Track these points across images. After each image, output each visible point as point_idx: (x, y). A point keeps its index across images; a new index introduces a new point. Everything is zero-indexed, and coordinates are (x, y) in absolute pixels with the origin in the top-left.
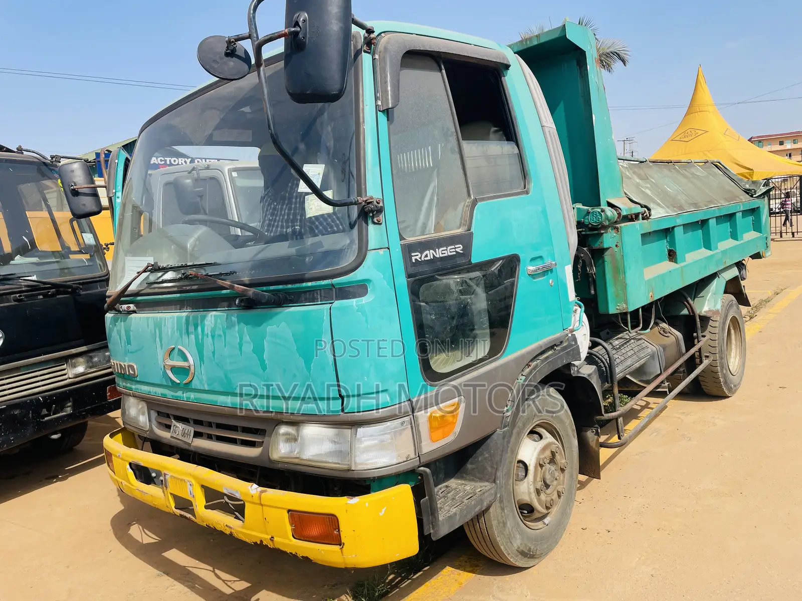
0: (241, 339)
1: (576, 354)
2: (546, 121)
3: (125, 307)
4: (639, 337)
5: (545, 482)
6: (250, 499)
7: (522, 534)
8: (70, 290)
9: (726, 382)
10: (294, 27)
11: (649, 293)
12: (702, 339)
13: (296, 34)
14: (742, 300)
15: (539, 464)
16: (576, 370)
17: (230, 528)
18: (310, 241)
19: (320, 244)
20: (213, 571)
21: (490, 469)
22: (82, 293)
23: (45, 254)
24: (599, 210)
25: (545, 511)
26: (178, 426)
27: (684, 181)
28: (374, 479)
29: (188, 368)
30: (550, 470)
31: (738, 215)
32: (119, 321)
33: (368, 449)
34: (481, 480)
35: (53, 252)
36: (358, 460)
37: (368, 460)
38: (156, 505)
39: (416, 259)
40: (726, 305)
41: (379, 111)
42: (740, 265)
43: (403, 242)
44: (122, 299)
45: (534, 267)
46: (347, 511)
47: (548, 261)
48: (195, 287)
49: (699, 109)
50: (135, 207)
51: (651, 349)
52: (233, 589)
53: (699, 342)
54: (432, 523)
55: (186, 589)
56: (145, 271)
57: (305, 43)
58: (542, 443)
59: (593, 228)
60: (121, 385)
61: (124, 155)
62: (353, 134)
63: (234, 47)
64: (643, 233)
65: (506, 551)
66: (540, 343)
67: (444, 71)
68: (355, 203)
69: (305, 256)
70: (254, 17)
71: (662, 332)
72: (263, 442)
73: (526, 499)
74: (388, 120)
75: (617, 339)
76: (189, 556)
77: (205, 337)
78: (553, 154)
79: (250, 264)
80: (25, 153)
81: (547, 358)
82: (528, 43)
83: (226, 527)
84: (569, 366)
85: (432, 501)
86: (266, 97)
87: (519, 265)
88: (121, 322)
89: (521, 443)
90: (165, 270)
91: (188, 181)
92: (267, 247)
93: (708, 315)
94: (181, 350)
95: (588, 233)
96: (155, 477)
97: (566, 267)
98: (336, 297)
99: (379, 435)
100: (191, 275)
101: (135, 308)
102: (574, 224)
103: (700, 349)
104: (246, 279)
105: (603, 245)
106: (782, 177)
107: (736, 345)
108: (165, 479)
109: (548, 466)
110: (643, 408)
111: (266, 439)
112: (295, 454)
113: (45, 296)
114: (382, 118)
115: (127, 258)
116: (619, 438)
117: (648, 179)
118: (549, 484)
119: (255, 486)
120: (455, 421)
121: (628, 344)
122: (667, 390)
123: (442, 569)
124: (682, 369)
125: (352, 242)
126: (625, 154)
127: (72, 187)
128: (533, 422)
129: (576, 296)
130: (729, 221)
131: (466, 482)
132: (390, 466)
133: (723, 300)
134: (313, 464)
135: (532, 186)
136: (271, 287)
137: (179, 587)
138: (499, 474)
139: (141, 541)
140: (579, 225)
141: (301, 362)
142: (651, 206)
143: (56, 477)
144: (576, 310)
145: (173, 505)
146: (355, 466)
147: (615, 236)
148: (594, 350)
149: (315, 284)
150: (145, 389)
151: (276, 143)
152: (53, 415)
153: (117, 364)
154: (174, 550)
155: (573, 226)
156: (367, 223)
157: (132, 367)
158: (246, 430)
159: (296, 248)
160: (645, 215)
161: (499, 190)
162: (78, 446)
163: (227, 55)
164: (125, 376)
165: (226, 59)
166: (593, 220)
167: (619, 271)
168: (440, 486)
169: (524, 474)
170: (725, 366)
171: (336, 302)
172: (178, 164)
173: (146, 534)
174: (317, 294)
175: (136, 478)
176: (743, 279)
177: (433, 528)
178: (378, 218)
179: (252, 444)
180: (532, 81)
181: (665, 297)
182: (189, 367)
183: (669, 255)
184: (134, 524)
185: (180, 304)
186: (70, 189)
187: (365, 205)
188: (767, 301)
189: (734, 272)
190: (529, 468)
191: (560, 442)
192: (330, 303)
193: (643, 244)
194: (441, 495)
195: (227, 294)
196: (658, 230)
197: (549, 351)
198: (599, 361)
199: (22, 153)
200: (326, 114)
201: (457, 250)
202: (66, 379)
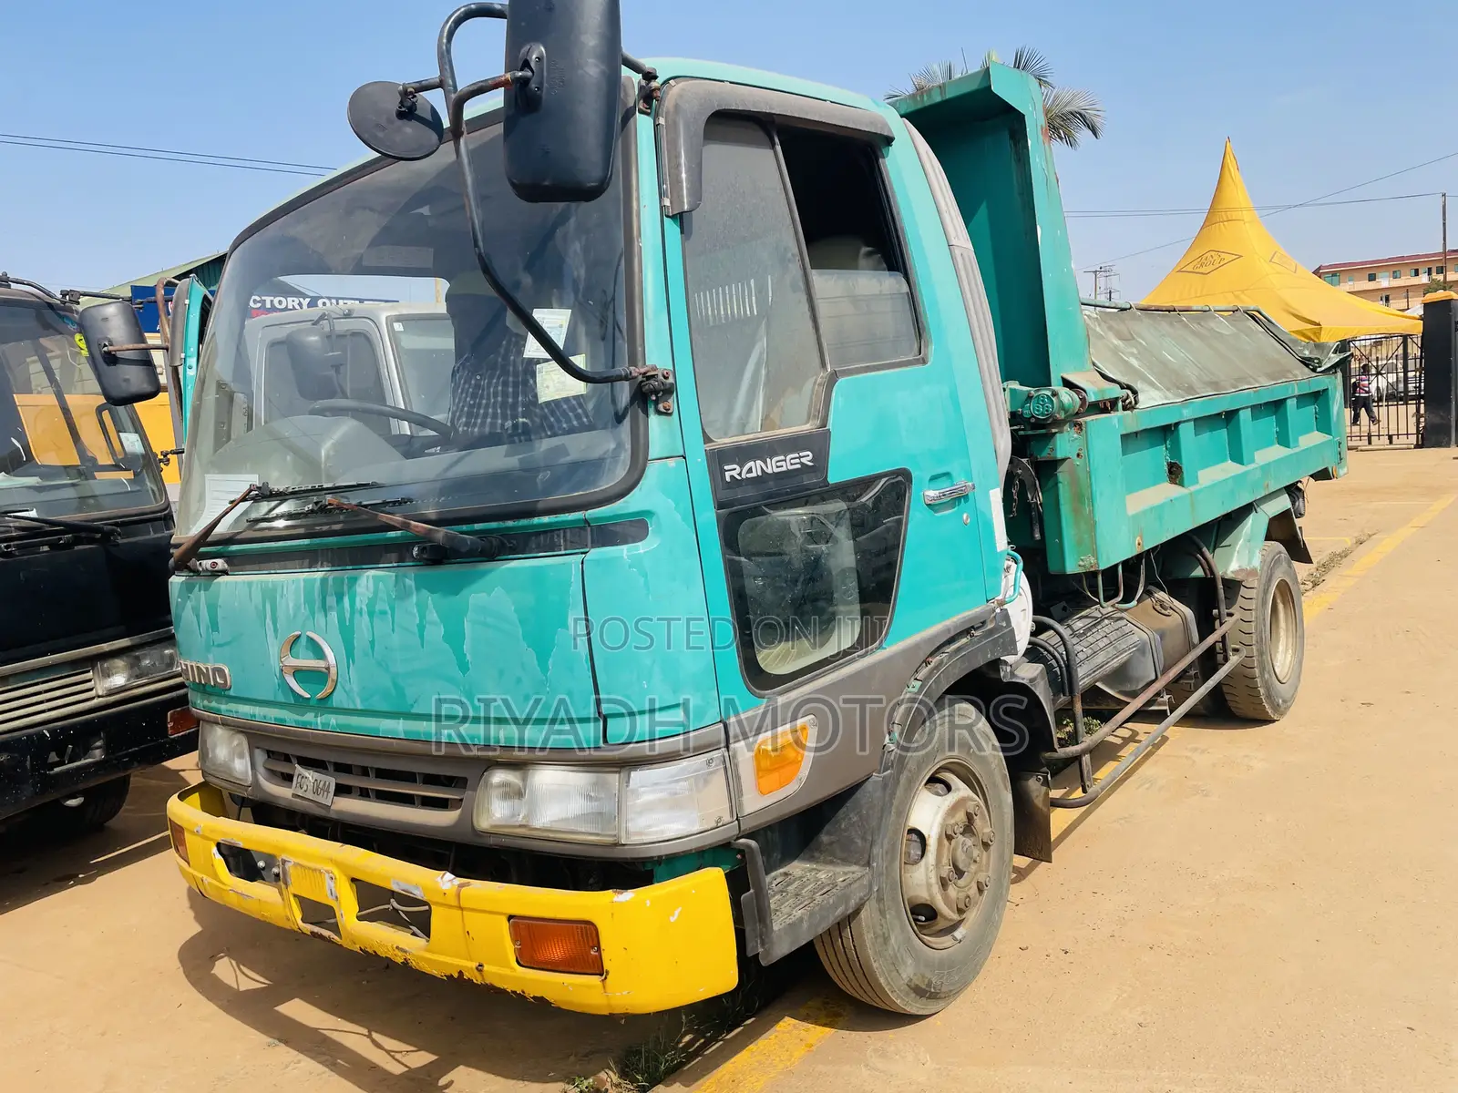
0: (422, 617)
1: (1010, 645)
2: (957, 236)
3: (207, 563)
4: (1119, 615)
5: (955, 866)
6: (440, 899)
7: (917, 957)
8: (99, 536)
9: (1269, 696)
10: (522, 70)
11: (1135, 538)
12: (1227, 618)
13: (524, 82)
14: (1298, 551)
15: (946, 834)
16: (1008, 670)
17: (405, 952)
18: (544, 445)
19: (562, 450)
20: (369, 1036)
21: (859, 841)
22: (120, 541)
23: (49, 472)
24: (1049, 394)
25: (956, 917)
26: (307, 775)
27: (1196, 343)
28: (659, 861)
29: (324, 670)
30: (964, 844)
31: (1289, 402)
32: (197, 588)
33: (649, 807)
34: (845, 861)
35: (66, 467)
36: (632, 827)
37: (650, 826)
38: (267, 917)
39: (732, 477)
40: (1269, 559)
41: (667, 216)
42: (1294, 491)
43: (709, 446)
44: (202, 549)
45: (937, 492)
46: (612, 914)
47: (960, 480)
48: (337, 527)
49: (1227, 217)
50: (221, 386)
51: (1139, 636)
52: (406, 1066)
53: (1221, 624)
54: (761, 937)
55: (321, 1068)
56: (244, 499)
57: (540, 98)
58: (951, 798)
59: (1039, 424)
60: (199, 704)
61: (199, 290)
62: (621, 255)
63: (413, 102)
64: (1124, 432)
65: (889, 987)
66: (948, 622)
67: (779, 148)
68: (627, 378)
69: (537, 470)
70: (448, 51)
71: (1158, 608)
72: (461, 800)
73: (923, 895)
74: (682, 232)
75: (1080, 618)
76: (325, 1011)
77: (357, 616)
78: (969, 296)
79: (438, 485)
80: (13, 286)
81: (959, 649)
82: (925, 98)
83: (397, 951)
84: (996, 664)
85: (761, 897)
86: (470, 189)
87: (910, 488)
88: (200, 591)
89: (914, 797)
90: (282, 496)
91: (313, 338)
92: (466, 455)
93: (1239, 578)
94: (312, 639)
95: (1030, 432)
96: (264, 869)
97: (992, 492)
98: (592, 543)
99: (670, 783)
100: (330, 504)
101: (226, 566)
102: (1005, 418)
103: (1224, 637)
104: (431, 512)
105: (1056, 453)
106: (1374, 337)
107: (1287, 630)
108: (284, 870)
109: (961, 838)
110: (1126, 741)
111: (467, 794)
112: (520, 819)
113: (54, 546)
114: (672, 229)
115: (208, 477)
116: (1084, 791)
117: (1134, 339)
118: (964, 869)
119: (449, 876)
120: (800, 759)
121: (1099, 627)
122: (1166, 708)
123: (778, 1022)
124: (1192, 672)
125: (620, 445)
126: (1098, 296)
127: (105, 349)
128: (936, 761)
129: (1009, 543)
130: (1275, 413)
131: (820, 867)
132: (687, 836)
133: (1264, 552)
134: (551, 835)
135: (932, 351)
136: (476, 525)
137: (308, 1064)
138: (875, 851)
139: (236, 987)
140: (1014, 418)
141: (531, 657)
142: (1138, 386)
143: (73, 877)
144: (1009, 567)
145: (298, 915)
146: (627, 838)
147: (1076, 439)
148: (1042, 637)
149: (556, 520)
150: (245, 709)
151: (487, 270)
152: (68, 763)
153: (192, 667)
154: (297, 1000)
155: (1004, 423)
156: (646, 414)
157: (221, 672)
158: (431, 780)
159: (521, 456)
160: (1128, 401)
161: (874, 357)
162: (110, 821)
163: (401, 115)
164: (208, 689)
165: (399, 123)
166: (1038, 411)
167: (1083, 498)
168: (773, 874)
169: (920, 853)
170: (1267, 666)
171: (592, 550)
172: (286, 309)
173: (243, 973)
174: (559, 536)
175: (230, 871)
176: (1300, 515)
177: (763, 944)
178: (666, 404)
179: (442, 804)
180: (933, 166)
181: (1163, 545)
182: (328, 669)
183: (1170, 472)
184: (222, 957)
185: (309, 558)
186: (101, 351)
187: (642, 382)
188: (1344, 555)
189: (1283, 503)
190: (927, 842)
191: (981, 796)
192: (582, 553)
193: (1124, 453)
194: (776, 889)
195: (396, 538)
196: (1151, 429)
197: (962, 638)
198: (1050, 657)
199: (9, 286)
200: (572, 221)
201: (803, 460)
202: (93, 698)
